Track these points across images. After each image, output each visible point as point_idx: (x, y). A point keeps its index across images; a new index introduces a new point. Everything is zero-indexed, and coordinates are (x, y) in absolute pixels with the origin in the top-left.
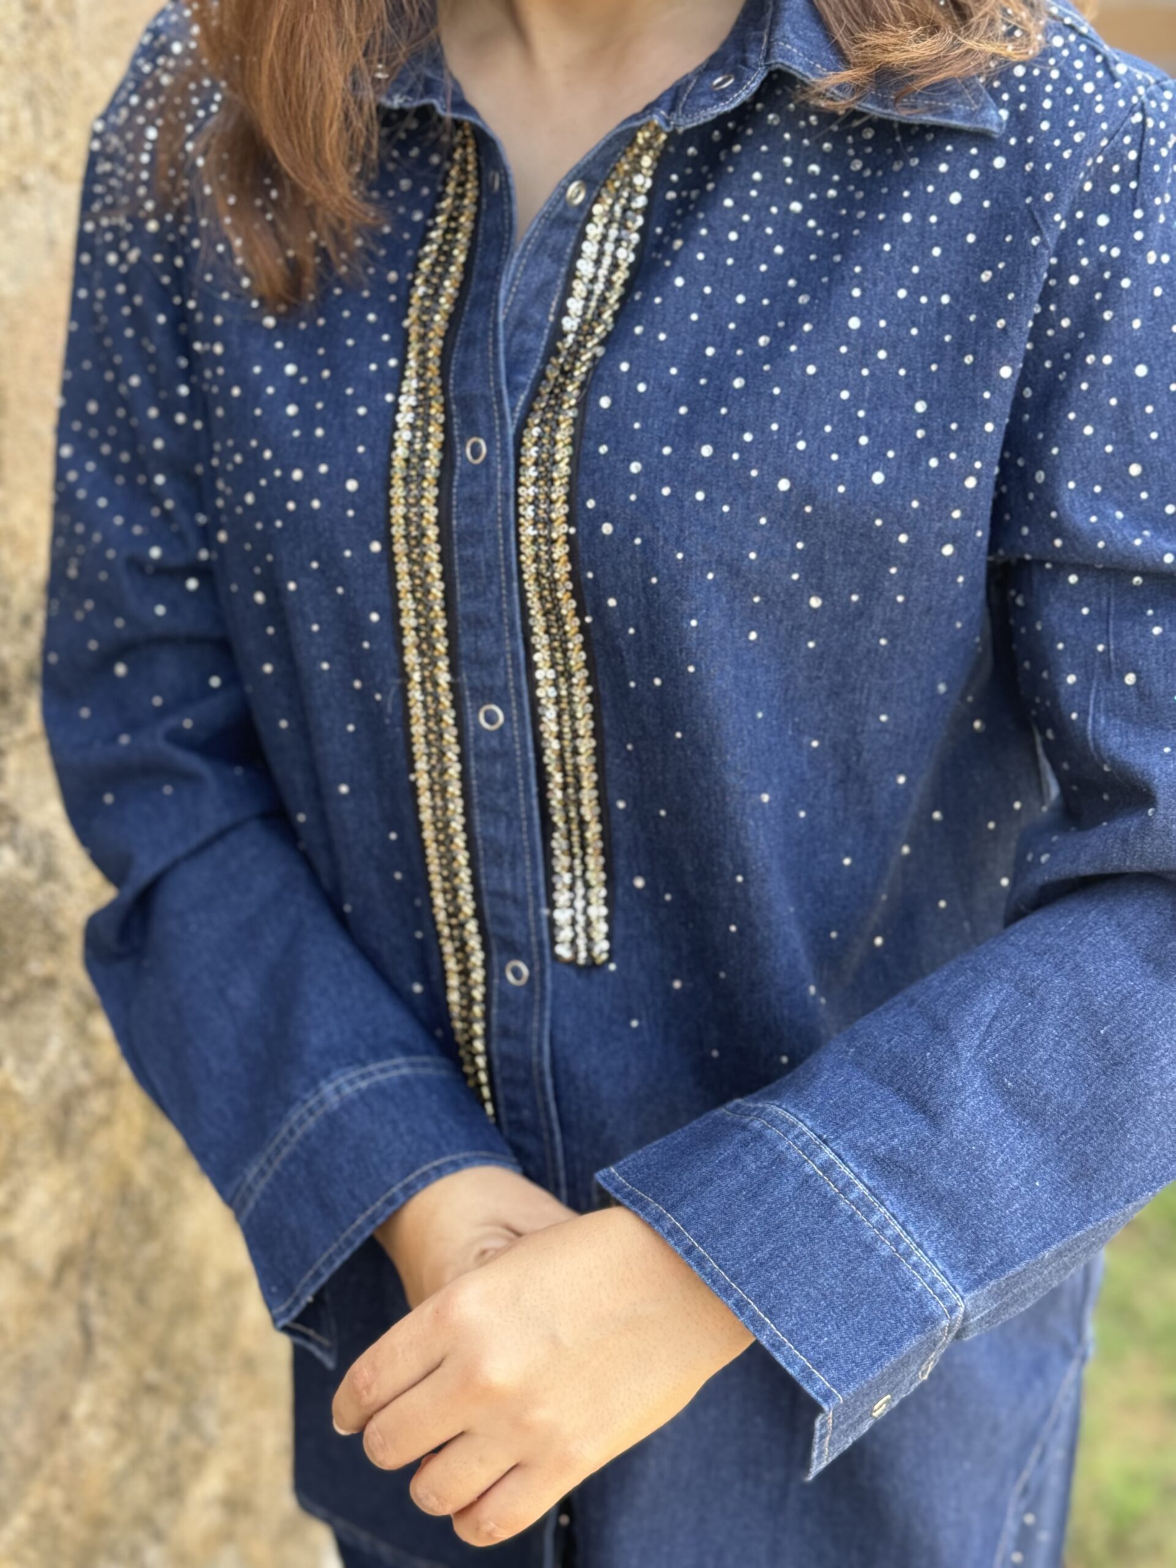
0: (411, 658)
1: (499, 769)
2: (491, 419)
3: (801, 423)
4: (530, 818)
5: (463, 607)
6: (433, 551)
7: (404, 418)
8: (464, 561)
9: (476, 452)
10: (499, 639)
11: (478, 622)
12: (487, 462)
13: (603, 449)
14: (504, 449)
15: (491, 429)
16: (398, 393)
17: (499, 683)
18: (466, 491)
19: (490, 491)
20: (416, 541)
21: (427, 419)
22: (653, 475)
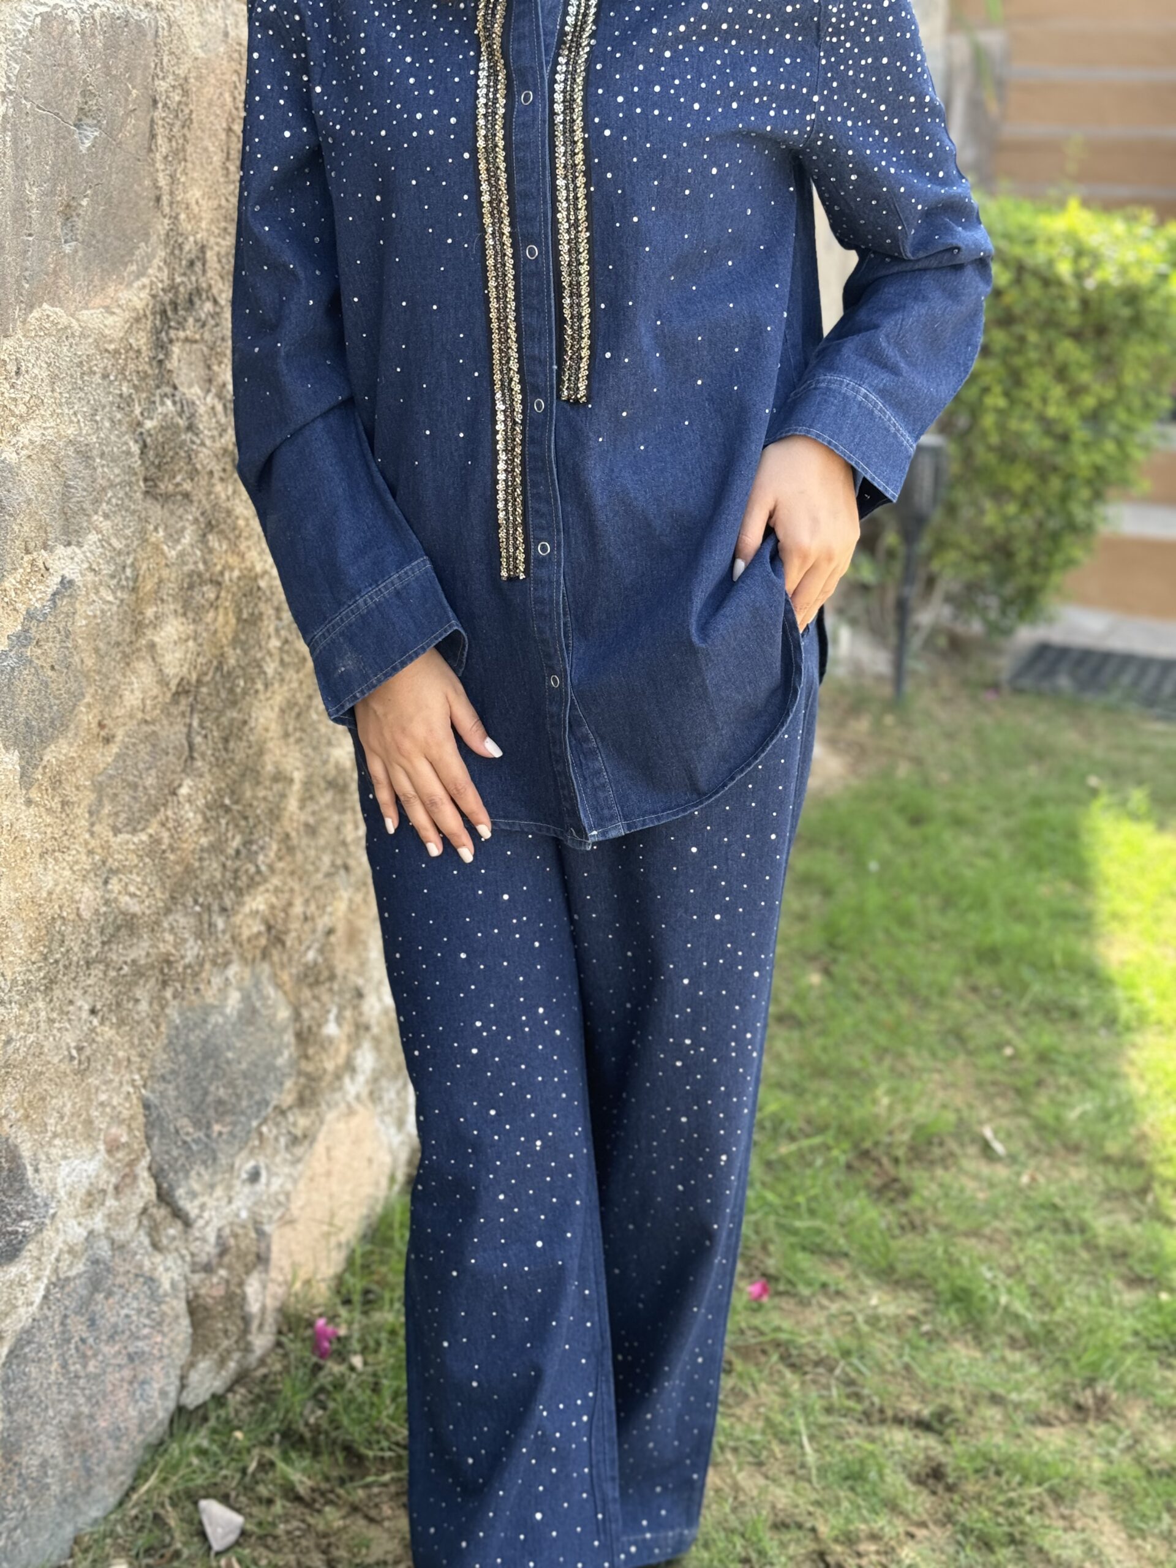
0: (487, 220)
1: (535, 283)
2: (535, 79)
3: (701, 75)
4: (550, 312)
5: (517, 187)
6: (501, 155)
7: (482, 82)
8: (518, 160)
9: (526, 99)
10: (537, 205)
11: (526, 196)
12: (533, 103)
13: (600, 91)
14: (543, 95)
15: (536, 85)
16: (477, 70)
17: (536, 231)
18: (520, 120)
19: (534, 119)
20: (491, 150)
21: (496, 81)
22: (630, 103)
